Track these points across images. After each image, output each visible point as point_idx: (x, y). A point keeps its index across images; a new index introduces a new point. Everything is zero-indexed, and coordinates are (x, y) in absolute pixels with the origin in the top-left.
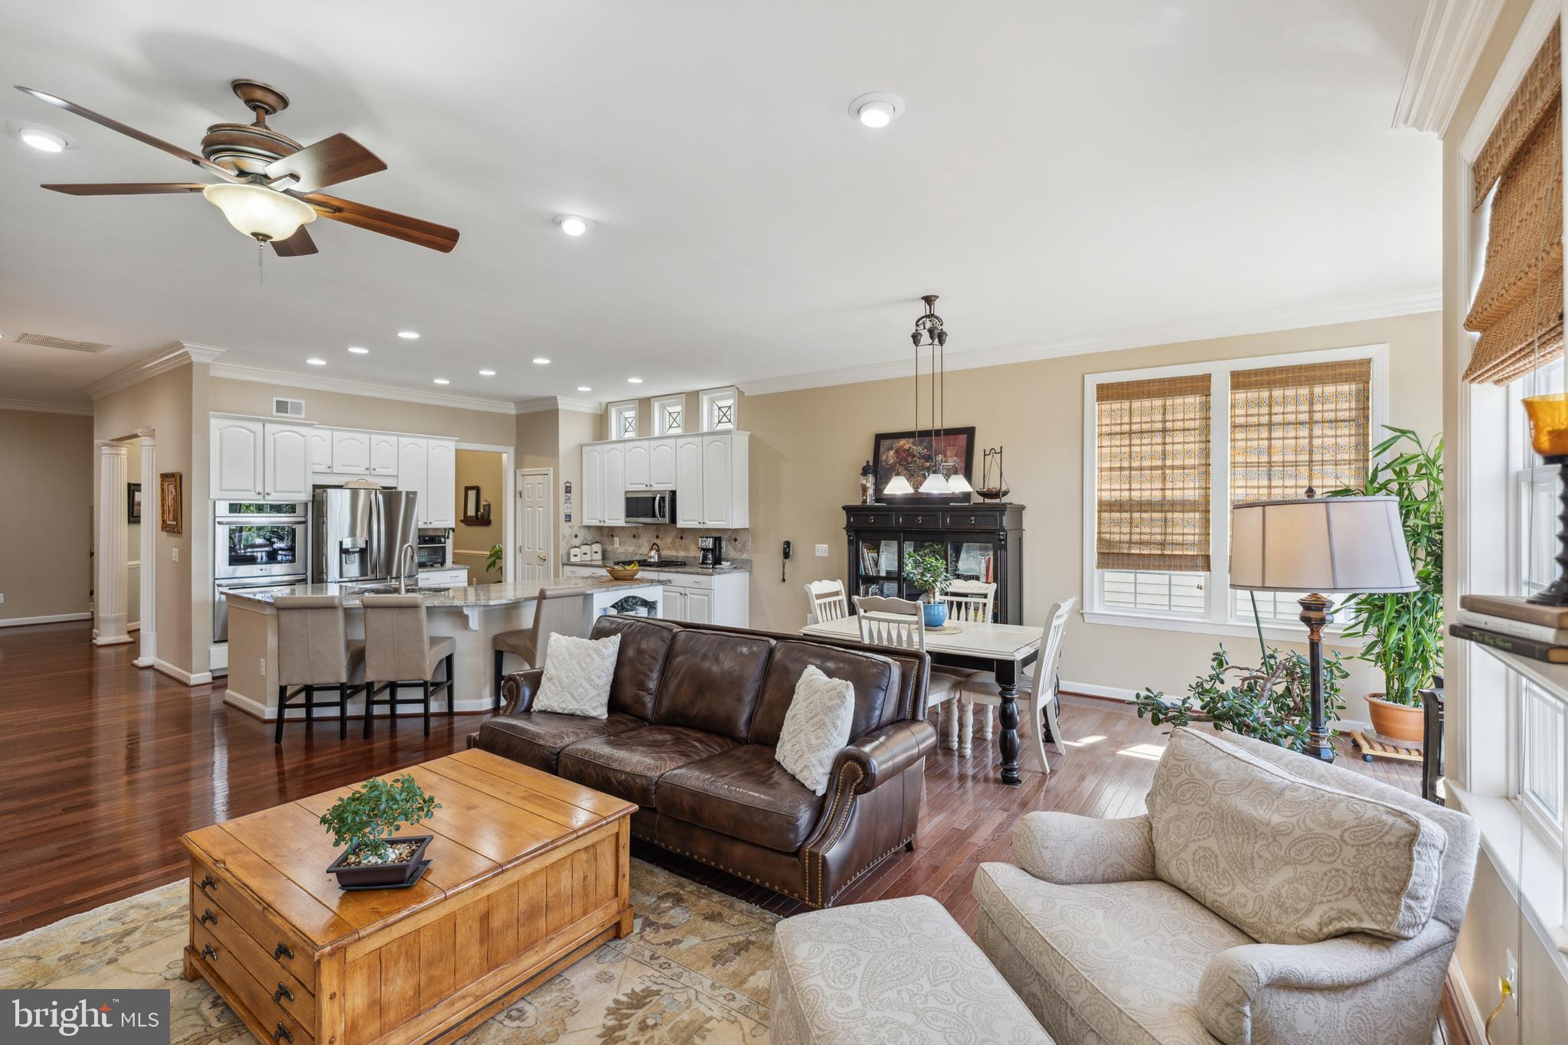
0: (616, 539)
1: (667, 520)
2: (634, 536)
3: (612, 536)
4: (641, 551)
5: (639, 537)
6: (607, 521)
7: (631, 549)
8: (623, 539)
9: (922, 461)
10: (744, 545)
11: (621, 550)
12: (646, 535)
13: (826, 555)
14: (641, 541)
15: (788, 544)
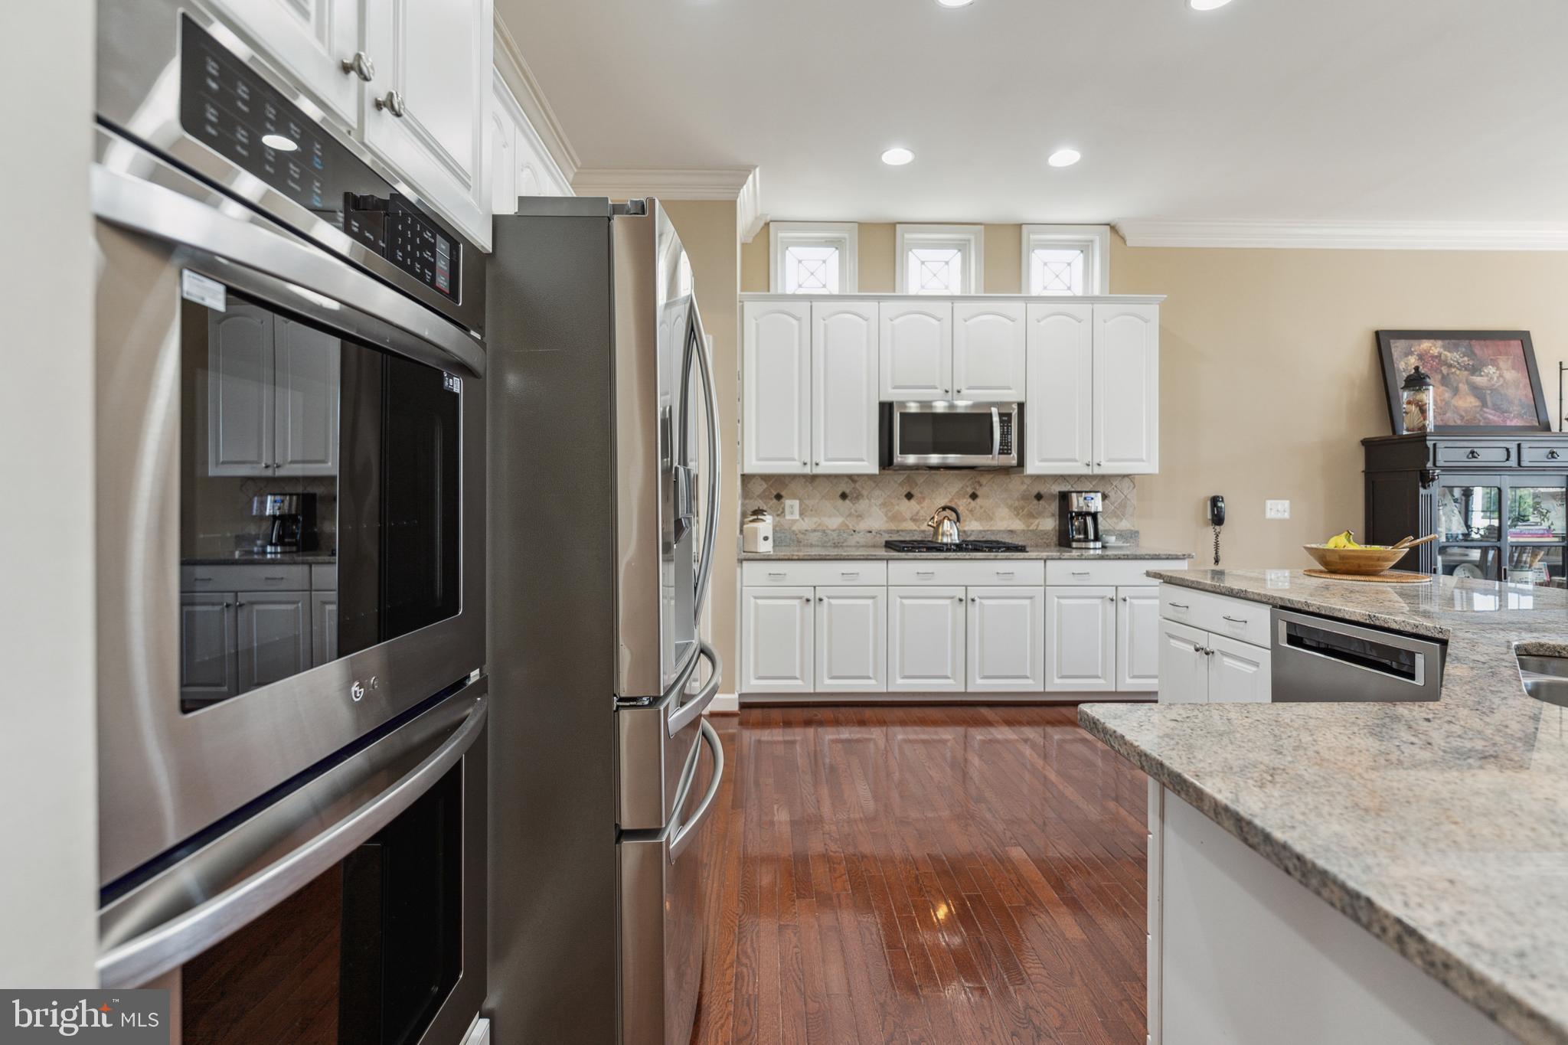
0: (792, 505)
1: (1012, 459)
2: (844, 496)
3: (779, 497)
4: (863, 526)
5: (858, 497)
6: (823, 463)
7: (834, 522)
8: (809, 503)
9: (1466, 373)
10: (1123, 506)
11: (807, 524)
12: (877, 492)
13: (1287, 515)
14: (863, 505)
15: (1215, 501)
